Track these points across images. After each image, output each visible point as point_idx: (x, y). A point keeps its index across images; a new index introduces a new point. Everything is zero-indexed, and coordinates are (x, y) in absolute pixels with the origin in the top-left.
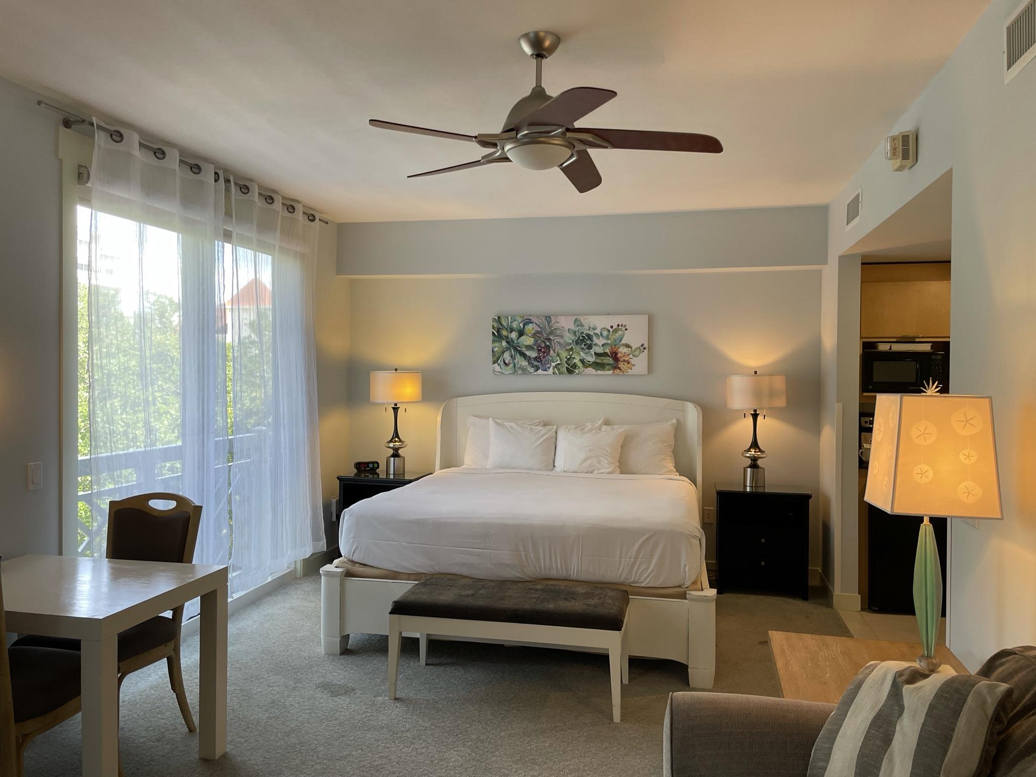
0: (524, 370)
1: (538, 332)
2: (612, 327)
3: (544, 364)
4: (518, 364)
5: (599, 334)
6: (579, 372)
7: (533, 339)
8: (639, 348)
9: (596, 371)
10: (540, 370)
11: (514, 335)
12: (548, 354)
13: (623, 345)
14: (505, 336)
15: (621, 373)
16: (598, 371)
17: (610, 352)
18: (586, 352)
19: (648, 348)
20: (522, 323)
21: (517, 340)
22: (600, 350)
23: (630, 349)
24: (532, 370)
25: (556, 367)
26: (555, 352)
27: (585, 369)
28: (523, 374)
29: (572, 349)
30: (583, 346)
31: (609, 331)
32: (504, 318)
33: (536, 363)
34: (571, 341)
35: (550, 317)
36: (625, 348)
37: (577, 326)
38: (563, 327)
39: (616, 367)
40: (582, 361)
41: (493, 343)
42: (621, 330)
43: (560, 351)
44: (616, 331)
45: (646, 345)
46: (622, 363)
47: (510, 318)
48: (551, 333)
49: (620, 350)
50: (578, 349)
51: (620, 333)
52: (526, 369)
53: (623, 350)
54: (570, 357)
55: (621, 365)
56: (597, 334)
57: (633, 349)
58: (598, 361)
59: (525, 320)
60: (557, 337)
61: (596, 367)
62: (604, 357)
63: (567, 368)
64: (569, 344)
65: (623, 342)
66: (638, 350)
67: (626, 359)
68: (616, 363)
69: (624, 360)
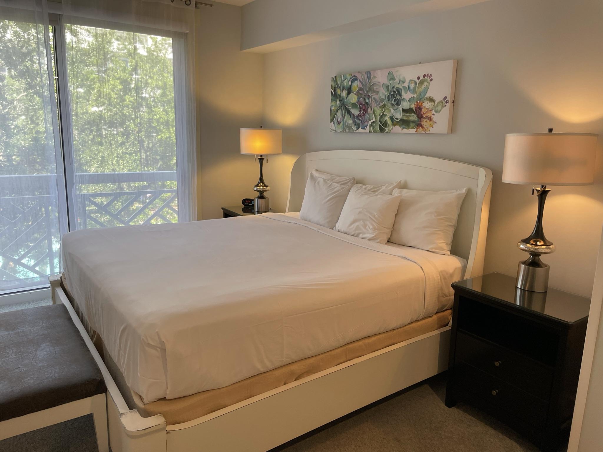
0: (349, 128)
1: (360, 89)
2: (418, 78)
3: (364, 122)
4: (346, 122)
5: (407, 87)
6: (389, 130)
7: (357, 96)
8: (441, 102)
9: (402, 129)
10: (361, 128)
11: (344, 93)
12: (367, 111)
13: (427, 98)
14: (339, 95)
15: (423, 132)
16: (404, 129)
17: (415, 108)
18: (395, 108)
19: (450, 101)
20: (350, 81)
21: (347, 98)
22: (407, 106)
23: (433, 104)
24: (354, 128)
25: (371, 125)
26: (372, 110)
27: (393, 127)
28: (349, 132)
29: (384, 106)
30: (393, 102)
31: (416, 83)
32: (339, 77)
33: (358, 121)
34: (384, 97)
35: (370, 73)
36: (428, 102)
37: (390, 80)
38: (379, 82)
39: (419, 125)
40: (391, 118)
41: (331, 102)
42: (427, 82)
43: (376, 109)
44: (421, 83)
45: (448, 98)
46: (425, 120)
47: (342, 76)
48: (370, 89)
49: (424, 105)
50: (389, 105)
51: (425, 84)
52: (351, 127)
53: (427, 105)
54: (383, 114)
55: (424, 123)
56: (406, 87)
57: (436, 103)
58: (405, 118)
59: (352, 77)
60: (375, 94)
61: (403, 124)
62: (410, 113)
63: (380, 126)
64: (382, 100)
65: (428, 95)
66: (441, 104)
67: (429, 115)
68: (420, 120)
69: (427, 116)
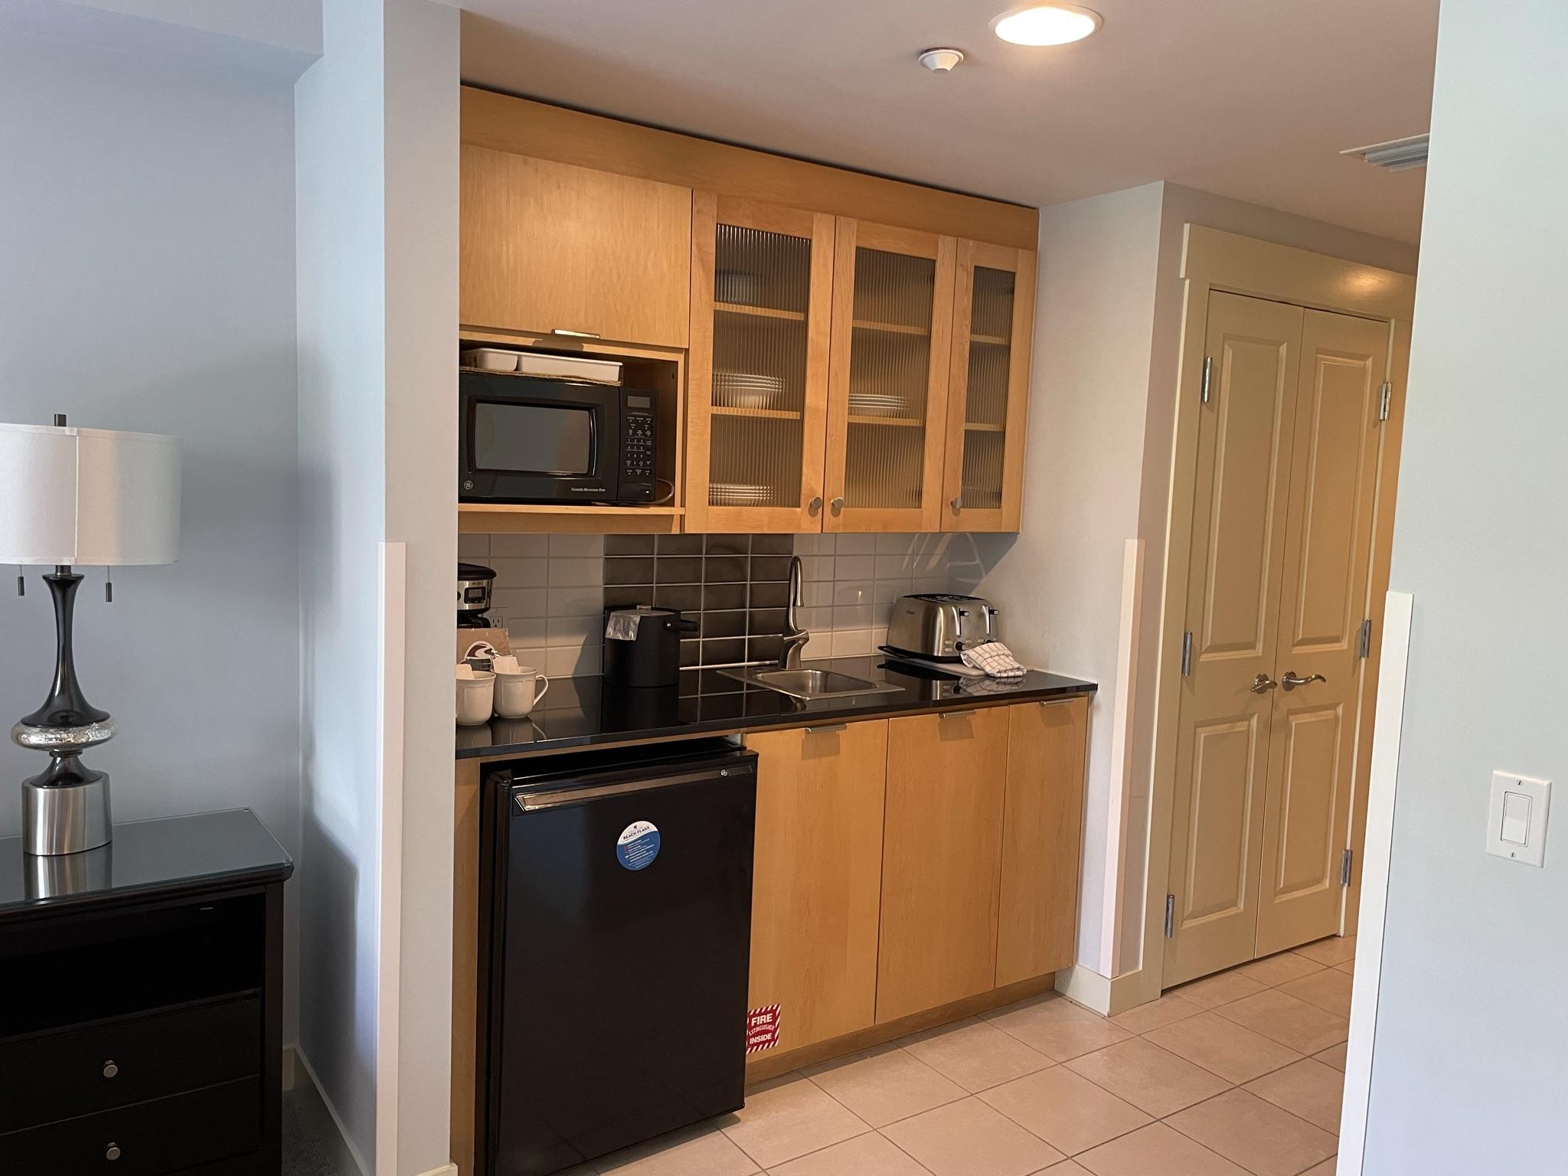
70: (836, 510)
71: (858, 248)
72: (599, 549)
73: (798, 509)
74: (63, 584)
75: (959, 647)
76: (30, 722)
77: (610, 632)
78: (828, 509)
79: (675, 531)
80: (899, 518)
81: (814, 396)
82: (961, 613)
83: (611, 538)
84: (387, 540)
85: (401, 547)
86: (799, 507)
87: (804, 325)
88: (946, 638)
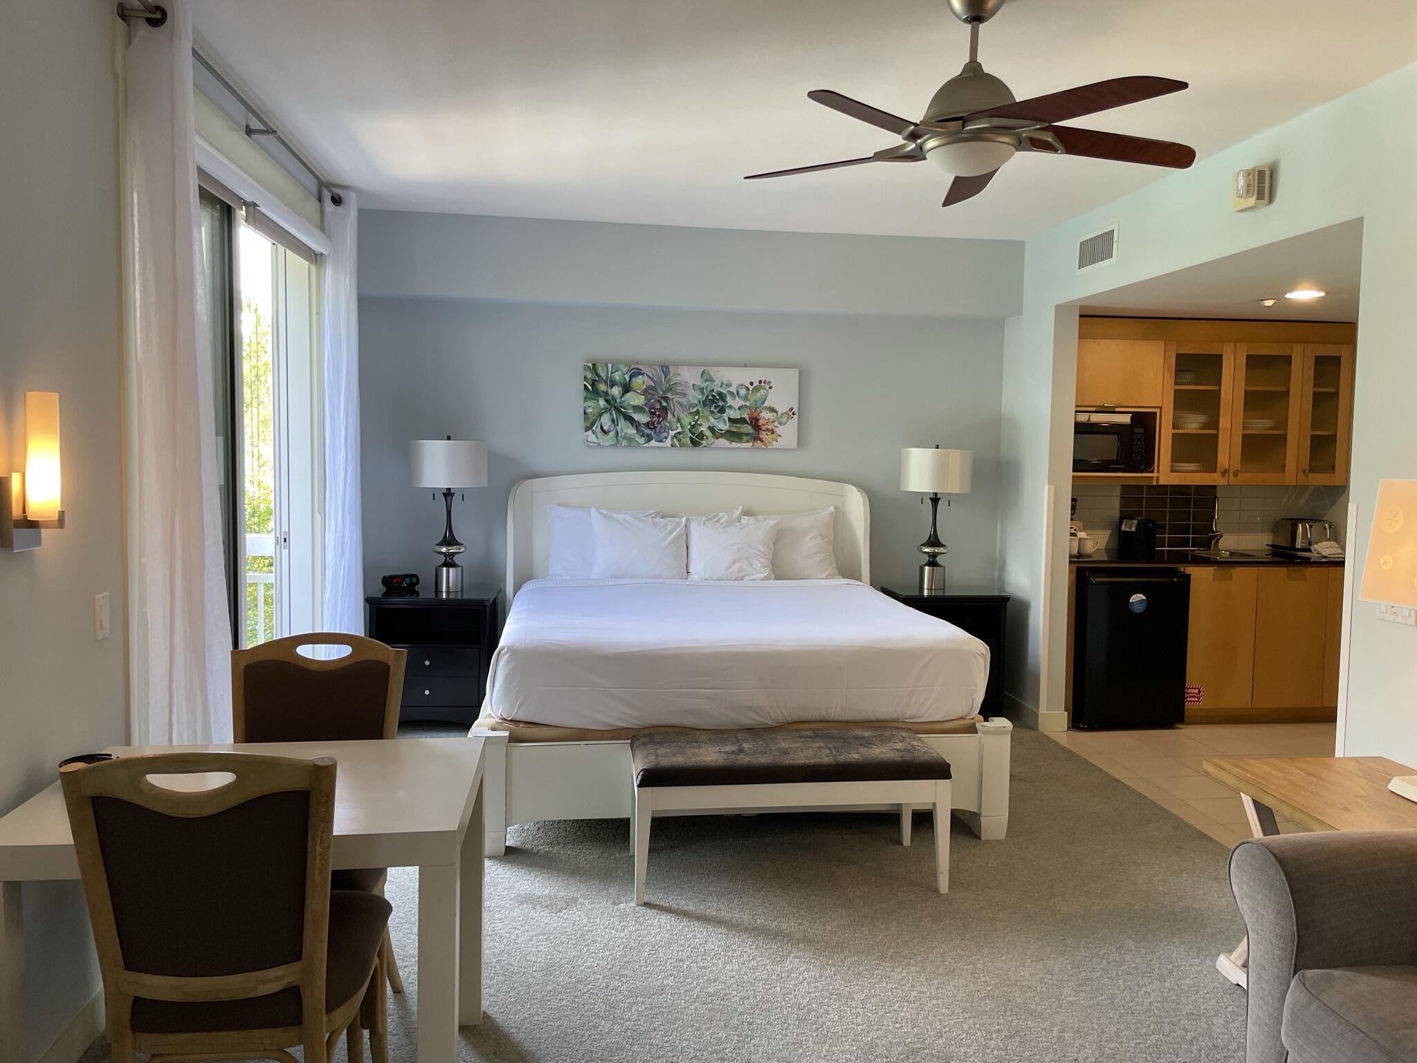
0: (630, 440)
1: (649, 388)
2: (752, 384)
3: (660, 432)
4: (622, 431)
5: (735, 392)
6: (707, 444)
7: (644, 397)
8: (786, 413)
9: (731, 443)
10: (654, 440)
11: (616, 391)
12: (665, 418)
13: (766, 407)
14: (603, 392)
15: (763, 447)
16: (733, 443)
17: (749, 418)
18: (716, 417)
19: (799, 413)
20: (629, 375)
21: (621, 397)
22: (735, 414)
23: (775, 415)
24: (642, 440)
25: (675, 436)
26: (674, 416)
27: (715, 440)
28: (629, 446)
29: (697, 412)
30: (712, 409)
31: (748, 389)
32: (602, 367)
33: (647, 431)
34: (696, 402)
35: (667, 368)
36: (768, 412)
37: (706, 381)
38: (686, 382)
39: (757, 438)
40: (711, 429)
41: (585, 401)
42: (764, 388)
43: (681, 415)
44: (757, 389)
45: (795, 410)
46: (765, 433)
47: (610, 366)
48: (669, 389)
49: (762, 415)
50: (706, 412)
51: (762, 392)
52: (634, 438)
53: (765, 415)
54: (696, 423)
55: (763, 435)
56: (733, 393)
57: (779, 414)
58: (734, 429)
59: (632, 370)
60: (678, 396)
61: (731, 436)
62: (741, 424)
63: (690, 437)
64: (693, 406)
65: (766, 404)
66: (785, 415)
67: (770, 427)
68: (757, 433)
69: (768, 429)
70: (1236, 474)
71: (1247, 355)
72: (1118, 492)
73: (1215, 474)
74: (935, 500)
75: (1310, 543)
76: (923, 545)
77: (1123, 528)
78: (1231, 474)
79: (1154, 483)
80: (1273, 478)
81: (1224, 422)
82: (1311, 527)
83: (1124, 487)
84: (1049, 484)
85: (1053, 487)
86: (1216, 472)
87: (1219, 391)
88: (1303, 539)
